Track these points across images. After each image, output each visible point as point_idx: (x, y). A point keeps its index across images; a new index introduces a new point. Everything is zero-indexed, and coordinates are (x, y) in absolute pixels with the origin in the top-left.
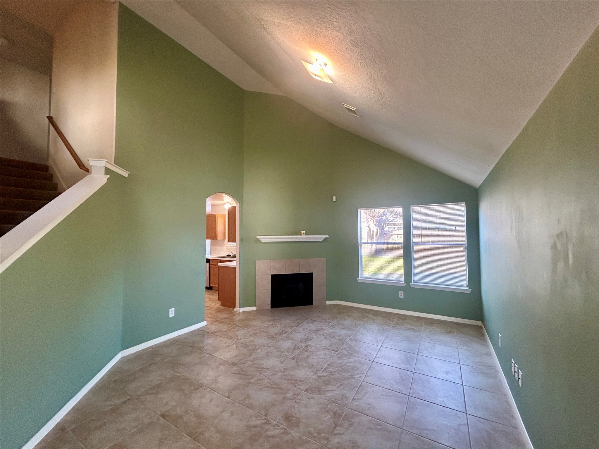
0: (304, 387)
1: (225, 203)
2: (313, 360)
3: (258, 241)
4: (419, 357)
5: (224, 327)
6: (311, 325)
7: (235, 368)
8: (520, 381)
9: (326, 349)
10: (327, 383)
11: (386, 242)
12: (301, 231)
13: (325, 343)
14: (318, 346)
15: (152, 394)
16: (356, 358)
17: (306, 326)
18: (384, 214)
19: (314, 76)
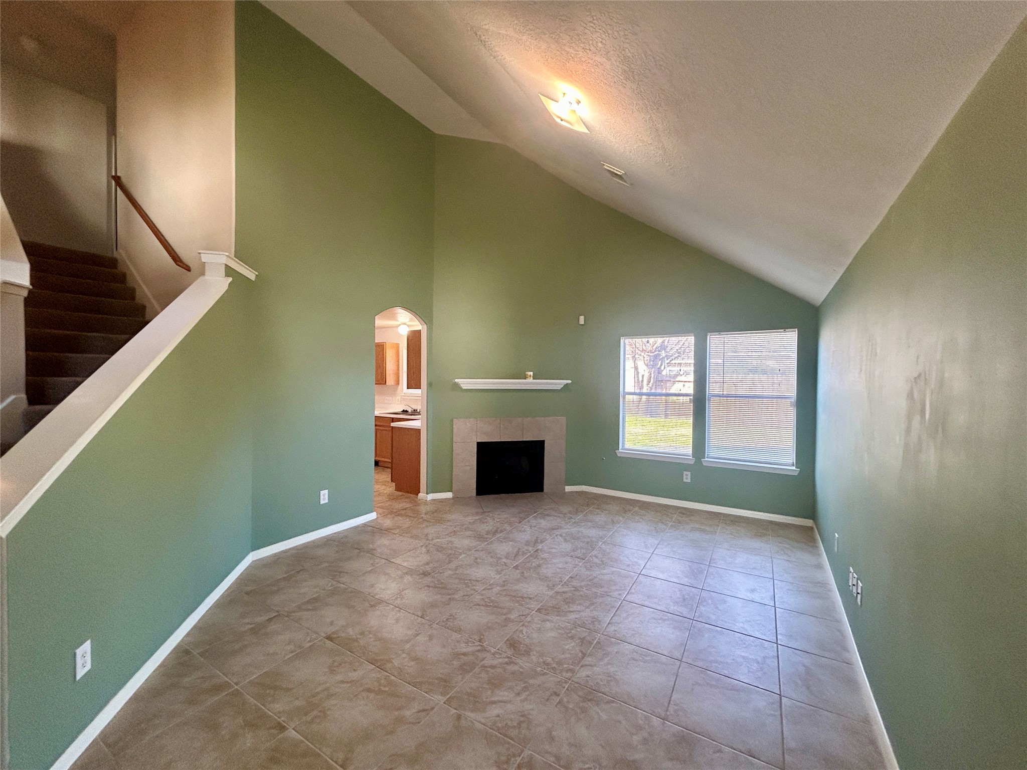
0: (535, 606)
1: (400, 325)
2: (547, 571)
3: (456, 387)
4: (711, 570)
5: (405, 523)
6: (542, 521)
7: (427, 580)
8: (859, 596)
9: (567, 555)
10: (569, 601)
11: (664, 392)
12: (527, 373)
13: (567, 547)
14: (554, 551)
15: (308, 610)
16: (614, 569)
17: (533, 522)
18: (663, 347)
19: (558, 120)
